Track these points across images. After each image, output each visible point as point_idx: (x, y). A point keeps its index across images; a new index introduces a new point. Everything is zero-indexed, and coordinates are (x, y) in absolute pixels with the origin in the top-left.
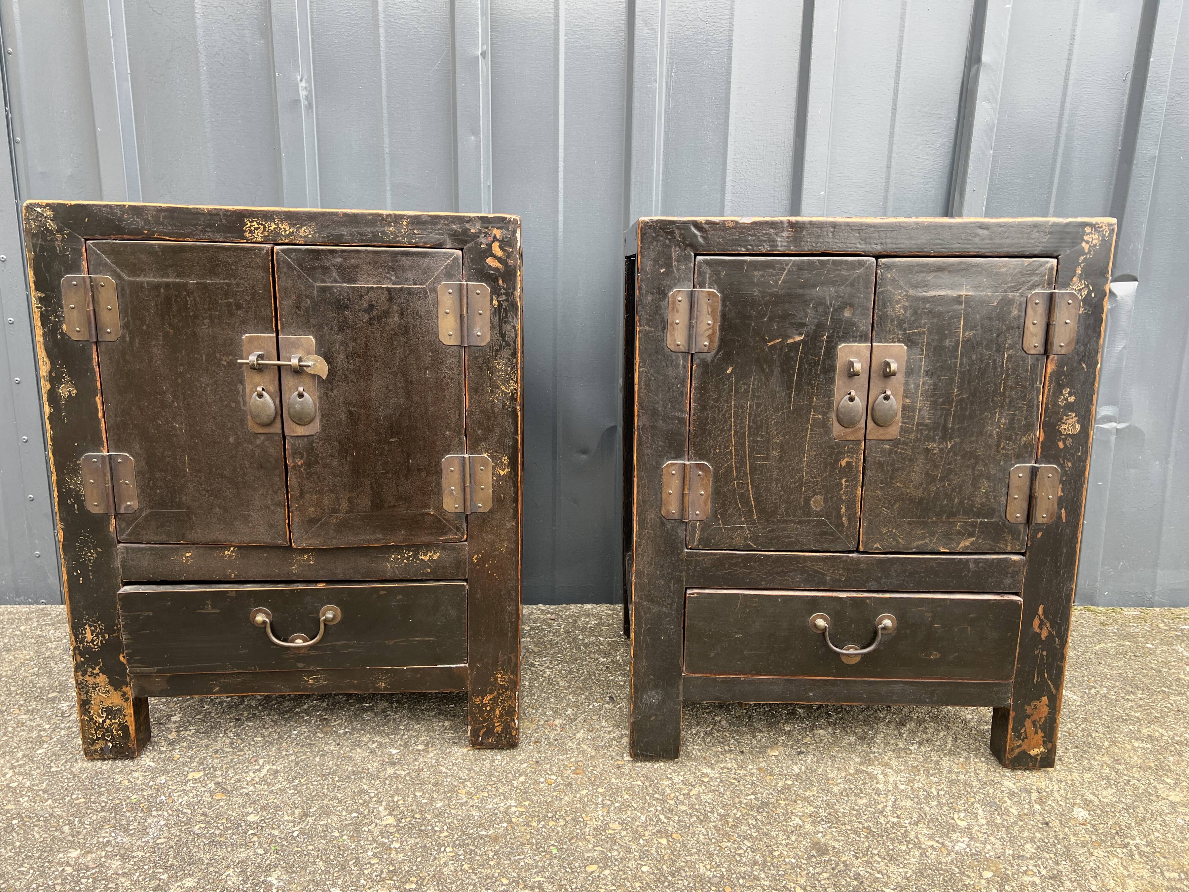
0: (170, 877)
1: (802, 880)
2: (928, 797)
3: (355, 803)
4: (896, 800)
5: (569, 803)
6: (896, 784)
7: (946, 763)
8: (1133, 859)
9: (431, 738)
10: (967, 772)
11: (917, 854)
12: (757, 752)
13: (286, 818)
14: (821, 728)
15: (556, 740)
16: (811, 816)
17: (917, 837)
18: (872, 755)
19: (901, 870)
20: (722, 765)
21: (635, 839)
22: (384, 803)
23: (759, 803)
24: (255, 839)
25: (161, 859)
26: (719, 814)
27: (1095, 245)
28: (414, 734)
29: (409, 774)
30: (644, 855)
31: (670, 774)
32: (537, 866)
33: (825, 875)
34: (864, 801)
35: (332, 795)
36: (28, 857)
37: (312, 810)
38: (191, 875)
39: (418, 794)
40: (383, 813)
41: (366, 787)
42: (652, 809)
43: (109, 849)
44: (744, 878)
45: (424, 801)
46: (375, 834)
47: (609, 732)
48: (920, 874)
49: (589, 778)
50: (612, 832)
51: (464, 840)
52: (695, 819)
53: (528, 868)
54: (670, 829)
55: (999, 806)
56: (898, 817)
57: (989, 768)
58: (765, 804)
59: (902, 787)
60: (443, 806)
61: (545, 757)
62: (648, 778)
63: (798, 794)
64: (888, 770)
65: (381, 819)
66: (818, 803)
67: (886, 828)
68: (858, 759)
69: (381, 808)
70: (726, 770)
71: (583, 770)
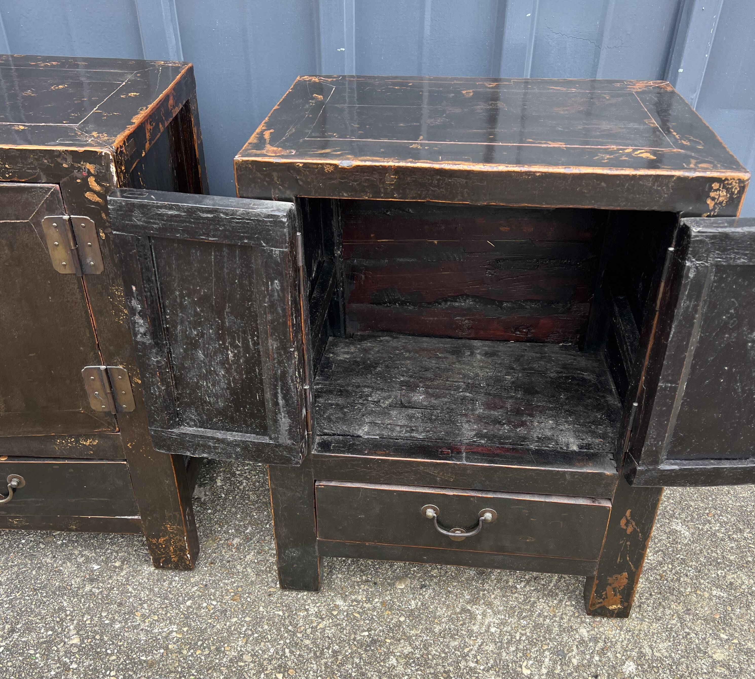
2: (509, 642)
3: (53, 620)
4: (482, 644)
5: (219, 631)
6: (489, 626)
7: (541, 605)
9: (129, 554)
10: (555, 616)
12: (388, 584)
15: (229, 562)
16: (406, 657)
18: (481, 593)
20: (353, 597)
21: (258, 673)
22: (75, 622)
23: (369, 640)
26: (334, 651)
27: (721, 203)
28: (116, 549)
29: (101, 592)
31: (309, 605)
34: (456, 643)
35: (37, 610)
37: (19, 626)
39: (104, 614)
40: (73, 632)
41: (65, 604)
42: (282, 642)
45: (107, 622)
46: (61, 654)
49: (242, 605)
50: (242, 664)
52: (312, 654)
54: (289, 663)
55: (564, 656)
56: (477, 662)
57: (574, 613)
58: (374, 642)
59: (493, 630)
60: (120, 628)
61: (214, 581)
62: (289, 608)
63: (404, 633)
64: (489, 611)
65: (69, 638)
66: (417, 643)
67: (462, 674)
68: (468, 597)
69: (72, 627)
70: (355, 603)
71: (240, 597)
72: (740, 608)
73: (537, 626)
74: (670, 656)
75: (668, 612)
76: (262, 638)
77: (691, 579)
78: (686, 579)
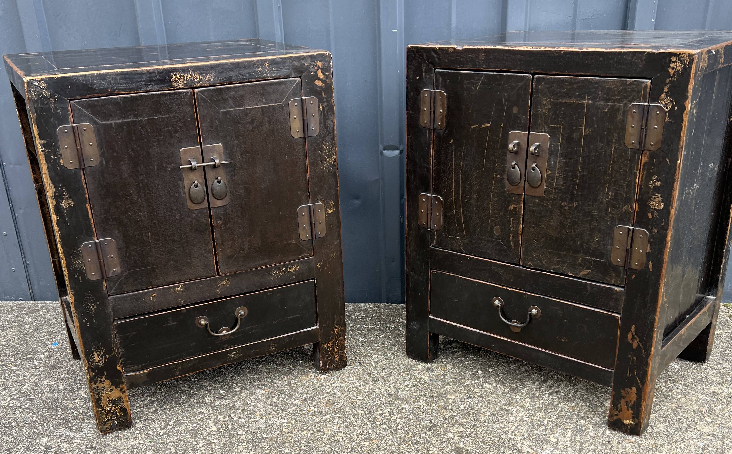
2: (539, 425)
3: (196, 419)
4: (518, 426)
5: (318, 421)
6: (522, 417)
7: (563, 405)
9: (245, 384)
10: (574, 411)
12: (442, 396)
13: (157, 425)
14: (489, 383)
15: (320, 387)
16: (460, 433)
17: (521, 447)
18: (515, 400)
21: (350, 442)
22: (212, 420)
23: (431, 425)
24: (139, 435)
25: (89, 444)
26: (405, 431)
28: (235, 382)
29: (228, 404)
30: (354, 450)
31: (383, 408)
34: (498, 426)
35: (183, 414)
37: (171, 422)
39: (232, 415)
40: (211, 425)
41: (203, 411)
42: (366, 426)
43: (62, 438)
45: (235, 419)
46: (205, 435)
47: (353, 383)
49: (333, 409)
50: (339, 438)
51: (253, 440)
52: (389, 432)
54: (373, 437)
55: (583, 431)
56: (515, 435)
57: (589, 409)
58: (434, 426)
59: (525, 419)
60: (245, 422)
61: (310, 397)
62: (369, 410)
63: (457, 421)
64: (521, 409)
65: (209, 427)
66: (468, 426)
67: (504, 441)
68: (505, 402)
69: (210, 422)
70: (418, 406)
71: (331, 404)
72: (722, 405)
73: (559, 417)
74: (667, 431)
75: (663, 408)
76: (351, 424)
77: (681, 390)
78: (677, 390)
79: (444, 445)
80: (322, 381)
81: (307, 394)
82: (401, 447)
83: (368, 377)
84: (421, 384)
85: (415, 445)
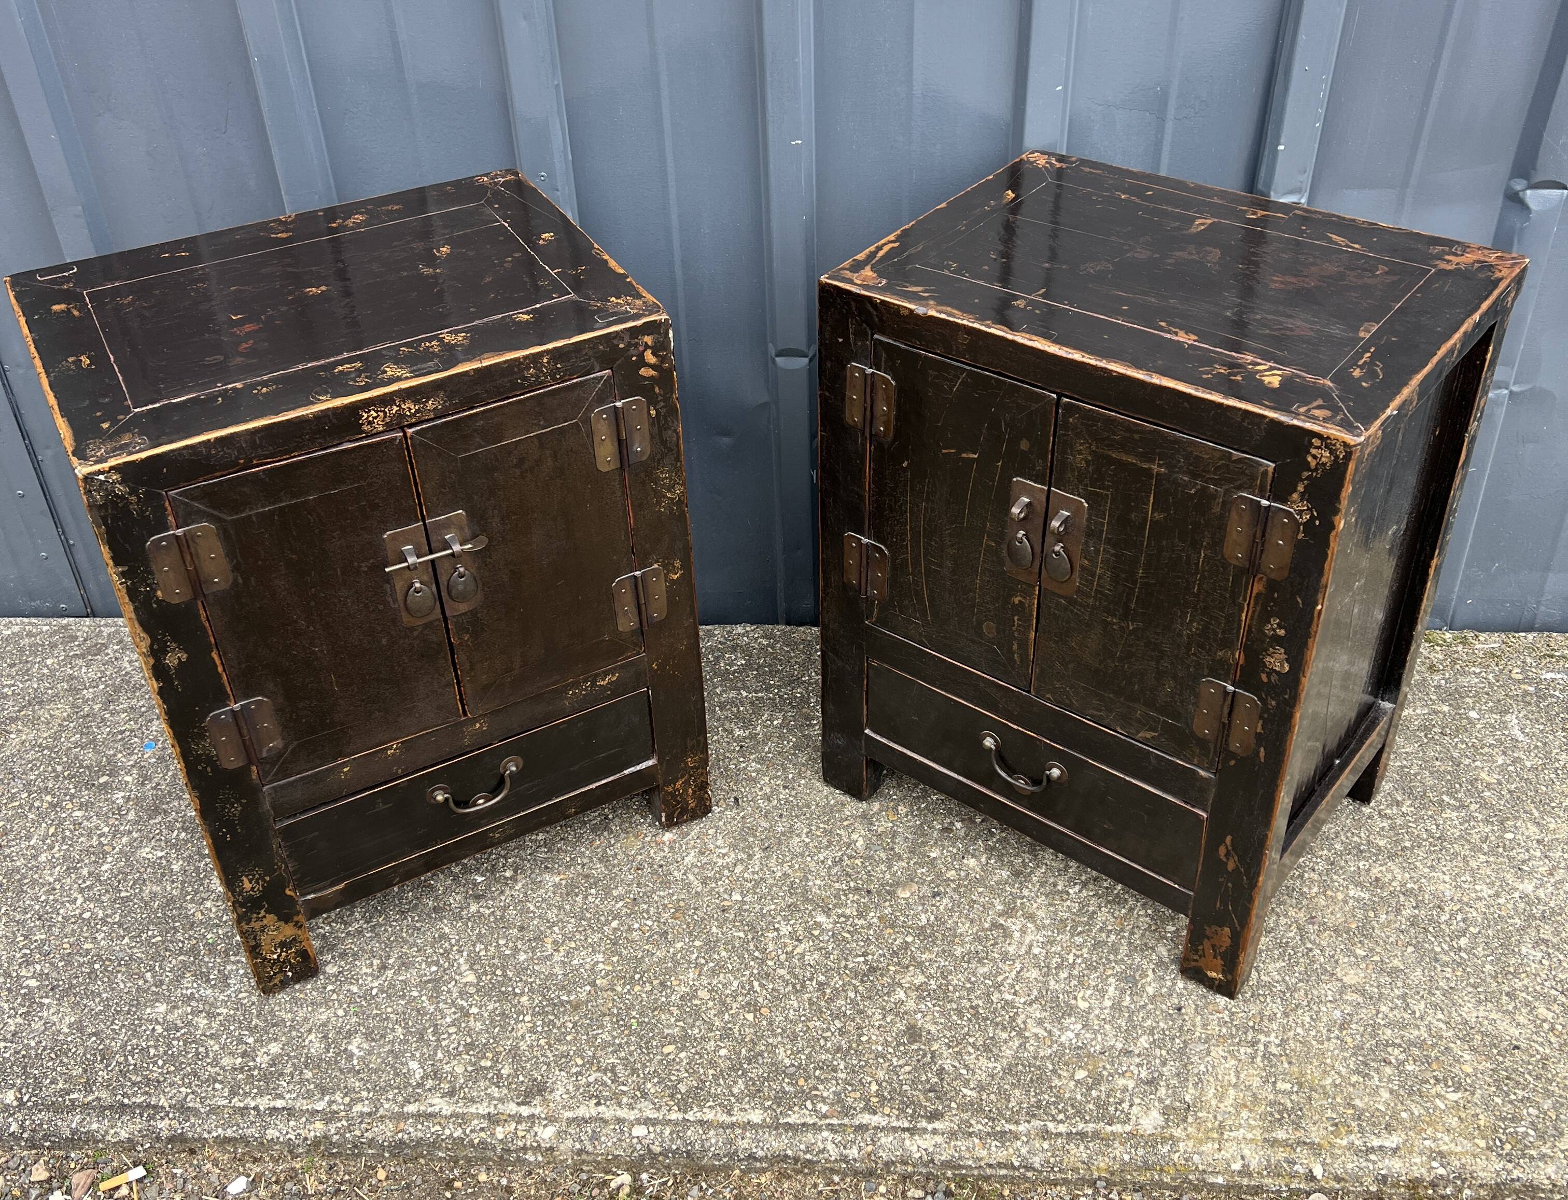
0: (256, 1041)
1: (881, 1074)
2: (1059, 967)
3: (435, 952)
4: (1022, 969)
5: (660, 960)
6: (1031, 946)
7: (1104, 915)
8: (1253, 1062)
9: (522, 859)
10: (1122, 930)
11: (1017, 1044)
12: (887, 892)
13: (364, 970)
14: (973, 856)
15: (661, 866)
16: (917, 989)
17: (1024, 1023)
18: (1019, 902)
19: (990, 1065)
21: (721, 1013)
22: (465, 954)
23: (865, 968)
24: (335, 996)
25: (245, 1019)
26: (819, 983)
27: (1324, 465)
28: (503, 853)
29: (493, 912)
30: (726, 1034)
31: (779, 923)
32: (614, 1044)
33: (908, 1068)
34: (986, 969)
35: (411, 941)
36: (118, 1012)
37: (391, 961)
38: (276, 1040)
39: (502, 942)
40: (464, 967)
41: (447, 930)
42: (747, 973)
43: (194, 1003)
44: (822, 1068)
45: (508, 952)
46: (455, 995)
47: (724, 855)
48: (1009, 1070)
49: (688, 925)
50: (699, 1003)
51: (543, 1007)
52: (790, 988)
53: (605, 1045)
54: (761, 1000)
55: (1136, 983)
56: (1015, 994)
57: (1150, 926)
58: (872, 970)
59: (1036, 950)
60: (527, 960)
61: (645, 893)
62: (753, 929)
63: (913, 958)
64: (1029, 925)
65: (460, 974)
66: (932, 971)
67: (995, 1009)
68: (1000, 907)
69: (462, 961)
70: (842, 919)
71: (684, 914)
72: (1387, 913)
73: (1097, 944)
74: (1284, 980)
75: (1283, 921)
76: (720, 967)
77: (1320, 875)
78: (1312, 875)
79: (888, 1020)
80: (666, 849)
81: (639, 885)
82: (811, 1024)
83: (751, 839)
84: (850, 857)
85: (836, 1022)
